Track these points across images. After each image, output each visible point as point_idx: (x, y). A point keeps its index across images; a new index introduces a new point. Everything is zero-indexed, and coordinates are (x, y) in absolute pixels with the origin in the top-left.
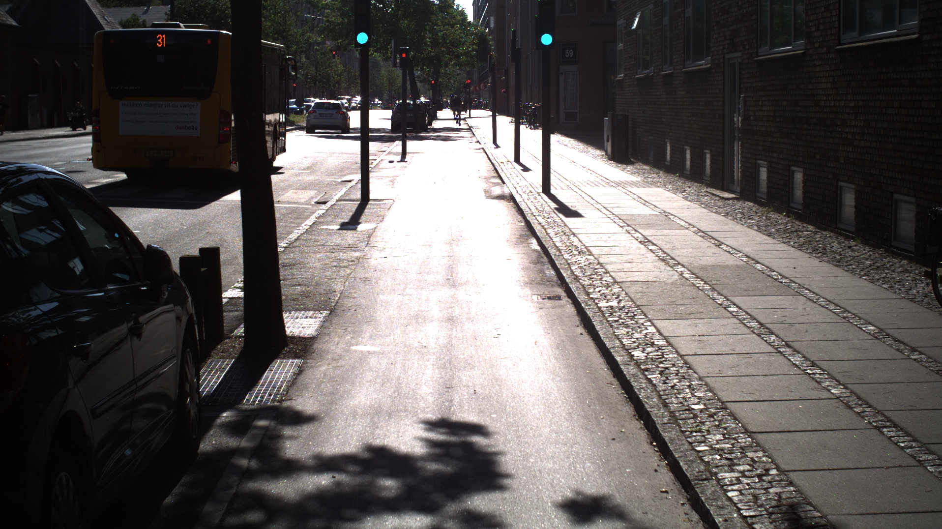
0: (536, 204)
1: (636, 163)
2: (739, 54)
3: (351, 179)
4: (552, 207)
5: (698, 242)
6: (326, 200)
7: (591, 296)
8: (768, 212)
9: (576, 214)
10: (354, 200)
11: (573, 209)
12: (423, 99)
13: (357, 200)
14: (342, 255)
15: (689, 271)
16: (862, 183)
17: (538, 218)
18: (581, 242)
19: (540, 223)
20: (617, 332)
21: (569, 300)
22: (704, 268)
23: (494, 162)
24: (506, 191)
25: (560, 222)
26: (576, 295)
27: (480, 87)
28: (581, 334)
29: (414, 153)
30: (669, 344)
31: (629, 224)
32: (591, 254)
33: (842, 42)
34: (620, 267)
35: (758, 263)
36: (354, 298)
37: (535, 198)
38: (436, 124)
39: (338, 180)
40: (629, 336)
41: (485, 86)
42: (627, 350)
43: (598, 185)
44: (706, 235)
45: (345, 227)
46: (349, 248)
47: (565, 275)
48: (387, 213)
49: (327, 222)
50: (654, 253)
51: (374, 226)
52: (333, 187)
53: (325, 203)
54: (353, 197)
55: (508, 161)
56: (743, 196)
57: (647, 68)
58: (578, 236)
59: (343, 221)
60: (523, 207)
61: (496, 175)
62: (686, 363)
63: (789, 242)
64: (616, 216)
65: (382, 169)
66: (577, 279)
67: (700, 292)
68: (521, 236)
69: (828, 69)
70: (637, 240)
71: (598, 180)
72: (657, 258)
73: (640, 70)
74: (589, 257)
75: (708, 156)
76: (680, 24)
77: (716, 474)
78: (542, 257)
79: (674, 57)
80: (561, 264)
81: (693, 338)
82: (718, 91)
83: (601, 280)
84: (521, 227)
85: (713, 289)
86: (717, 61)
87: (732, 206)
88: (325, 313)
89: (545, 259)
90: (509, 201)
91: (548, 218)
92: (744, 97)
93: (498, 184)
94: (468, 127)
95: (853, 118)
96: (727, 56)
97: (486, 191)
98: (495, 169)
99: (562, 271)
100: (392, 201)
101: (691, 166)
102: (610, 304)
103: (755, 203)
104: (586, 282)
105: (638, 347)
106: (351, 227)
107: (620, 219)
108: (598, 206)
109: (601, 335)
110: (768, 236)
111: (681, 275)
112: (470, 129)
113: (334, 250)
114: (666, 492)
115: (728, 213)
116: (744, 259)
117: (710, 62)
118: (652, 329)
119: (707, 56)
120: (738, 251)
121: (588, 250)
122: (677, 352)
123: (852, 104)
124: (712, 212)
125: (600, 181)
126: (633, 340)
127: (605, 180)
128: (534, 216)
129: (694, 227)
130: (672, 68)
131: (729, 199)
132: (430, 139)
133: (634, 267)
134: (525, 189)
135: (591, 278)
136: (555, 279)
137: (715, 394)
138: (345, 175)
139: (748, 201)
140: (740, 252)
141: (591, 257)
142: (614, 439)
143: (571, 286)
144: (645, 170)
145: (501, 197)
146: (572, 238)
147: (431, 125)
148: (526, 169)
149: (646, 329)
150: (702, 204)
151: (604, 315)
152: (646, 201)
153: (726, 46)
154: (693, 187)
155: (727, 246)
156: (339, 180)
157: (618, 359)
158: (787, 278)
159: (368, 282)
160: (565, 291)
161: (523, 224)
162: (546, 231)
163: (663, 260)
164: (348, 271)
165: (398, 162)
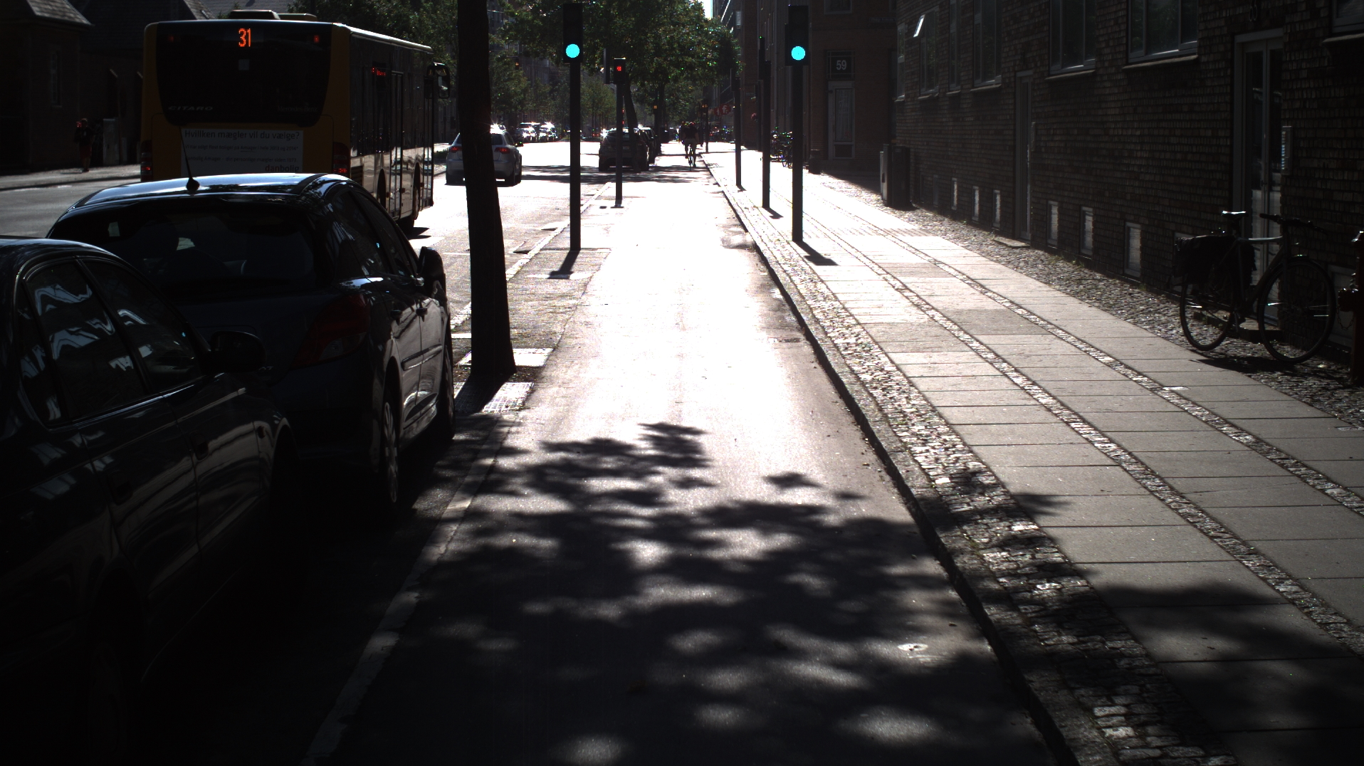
0: (783, 252)
1: (918, 209)
2: (1030, 72)
3: (554, 227)
4: (802, 256)
5: (963, 289)
6: (528, 249)
7: (829, 335)
8: (1057, 260)
9: (829, 262)
10: (561, 249)
11: (827, 257)
12: (640, 127)
13: (566, 249)
14: (556, 303)
15: (942, 314)
16: (1147, 222)
17: (783, 266)
18: (829, 289)
19: (785, 271)
20: (848, 362)
21: (808, 342)
22: (959, 312)
23: (736, 207)
24: (748, 239)
25: (809, 271)
26: (814, 335)
27: (721, 111)
28: (815, 368)
29: (632, 197)
30: (898, 369)
31: (887, 272)
32: (836, 299)
33: (1130, 61)
34: (867, 311)
35: (1021, 308)
36: (576, 338)
37: (783, 247)
38: (660, 162)
39: (537, 229)
40: (861, 364)
41: (729, 109)
42: (856, 374)
43: (864, 233)
44: (973, 282)
45: (555, 276)
46: (563, 296)
47: (805, 318)
48: (603, 263)
49: (534, 271)
50: (908, 299)
51: (589, 274)
52: (532, 236)
53: (526, 252)
54: (561, 246)
55: (754, 207)
56: (1034, 245)
57: (931, 86)
58: (827, 283)
59: (551, 270)
60: (767, 254)
61: (738, 223)
62: (910, 382)
63: (1066, 289)
64: (876, 264)
65: (592, 215)
66: (817, 321)
67: (946, 331)
68: (762, 286)
69: (1117, 91)
70: (894, 287)
71: (865, 227)
72: (911, 304)
73: (923, 90)
74: (834, 303)
75: (998, 198)
76: (968, 32)
77: (910, 448)
78: (784, 305)
79: (962, 74)
80: (802, 309)
81: (924, 365)
82: (1008, 117)
83: (842, 322)
84: (763, 277)
85: (961, 329)
86: (1007, 81)
87: (1019, 254)
88: (549, 350)
89: (787, 307)
90: (750, 250)
91: (796, 266)
92: (1036, 125)
93: (740, 233)
94: (704, 166)
95: (1139, 148)
96: (1019, 74)
97: (723, 241)
98: (738, 216)
99: (802, 315)
100: (608, 251)
101: (980, 210)
102: (847, 341)
103: (1045, 252)
104: (828, 323)
105: (867, 372)
106: (562, 276)
107: (880, 267)
108: (858, 255)
109: (832, 364)
110: (1046, 283)
111: (932, 318)
112: (707, 168)
113: (547, 298)
114: (868, 465)
115: (1009, 262)
116: (1008, 304)
117: (1000, 81)
118: (884, 359)
119: (997, 74)
120: (1002, 297)
121: (835, 297)
122: (904, 375)
123: (1138, 133)
124: (992, 260)
125: (867, 230)
126: (864, 367)
127: (873, 227)
128: (780, 264)
129: (963, 274)
130: (959, 87)
131: (1017, 248)
132: (653, 181)
133: (883, 311)
134: (771, 238)
135: (832, 321)
136: (796, 324)
137: (929, 402)
138: (545, 223)
139: (1038, 249)
140: (1005, 298)
141: (837, 303)
142: (829, 436)
143: (810, 327)
144: (927, 216)
145: (742, 247)
146: (820, 285)
147: (653, 162)
148: (776, 216)
149: (880, 359)
150: (983, 252)
151: (838, 350)
152: (916, 250)
153: (1018, 62)
154: (979, 236)
155: (994, 293)
156: (540, 229)
157: (844, 380)
158: (1044, 320)
159: (589, 326)
160: (804, 335)
161: (766, 274)
162: (791, 279)
163: (918, 306)
164: (567, 317)
165: (612, 208)
